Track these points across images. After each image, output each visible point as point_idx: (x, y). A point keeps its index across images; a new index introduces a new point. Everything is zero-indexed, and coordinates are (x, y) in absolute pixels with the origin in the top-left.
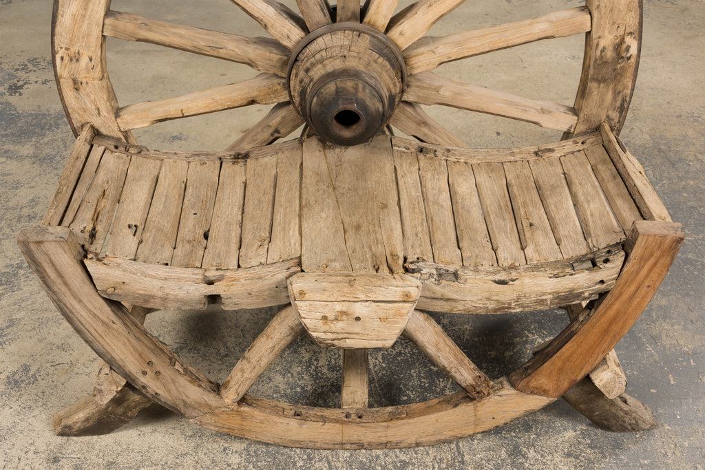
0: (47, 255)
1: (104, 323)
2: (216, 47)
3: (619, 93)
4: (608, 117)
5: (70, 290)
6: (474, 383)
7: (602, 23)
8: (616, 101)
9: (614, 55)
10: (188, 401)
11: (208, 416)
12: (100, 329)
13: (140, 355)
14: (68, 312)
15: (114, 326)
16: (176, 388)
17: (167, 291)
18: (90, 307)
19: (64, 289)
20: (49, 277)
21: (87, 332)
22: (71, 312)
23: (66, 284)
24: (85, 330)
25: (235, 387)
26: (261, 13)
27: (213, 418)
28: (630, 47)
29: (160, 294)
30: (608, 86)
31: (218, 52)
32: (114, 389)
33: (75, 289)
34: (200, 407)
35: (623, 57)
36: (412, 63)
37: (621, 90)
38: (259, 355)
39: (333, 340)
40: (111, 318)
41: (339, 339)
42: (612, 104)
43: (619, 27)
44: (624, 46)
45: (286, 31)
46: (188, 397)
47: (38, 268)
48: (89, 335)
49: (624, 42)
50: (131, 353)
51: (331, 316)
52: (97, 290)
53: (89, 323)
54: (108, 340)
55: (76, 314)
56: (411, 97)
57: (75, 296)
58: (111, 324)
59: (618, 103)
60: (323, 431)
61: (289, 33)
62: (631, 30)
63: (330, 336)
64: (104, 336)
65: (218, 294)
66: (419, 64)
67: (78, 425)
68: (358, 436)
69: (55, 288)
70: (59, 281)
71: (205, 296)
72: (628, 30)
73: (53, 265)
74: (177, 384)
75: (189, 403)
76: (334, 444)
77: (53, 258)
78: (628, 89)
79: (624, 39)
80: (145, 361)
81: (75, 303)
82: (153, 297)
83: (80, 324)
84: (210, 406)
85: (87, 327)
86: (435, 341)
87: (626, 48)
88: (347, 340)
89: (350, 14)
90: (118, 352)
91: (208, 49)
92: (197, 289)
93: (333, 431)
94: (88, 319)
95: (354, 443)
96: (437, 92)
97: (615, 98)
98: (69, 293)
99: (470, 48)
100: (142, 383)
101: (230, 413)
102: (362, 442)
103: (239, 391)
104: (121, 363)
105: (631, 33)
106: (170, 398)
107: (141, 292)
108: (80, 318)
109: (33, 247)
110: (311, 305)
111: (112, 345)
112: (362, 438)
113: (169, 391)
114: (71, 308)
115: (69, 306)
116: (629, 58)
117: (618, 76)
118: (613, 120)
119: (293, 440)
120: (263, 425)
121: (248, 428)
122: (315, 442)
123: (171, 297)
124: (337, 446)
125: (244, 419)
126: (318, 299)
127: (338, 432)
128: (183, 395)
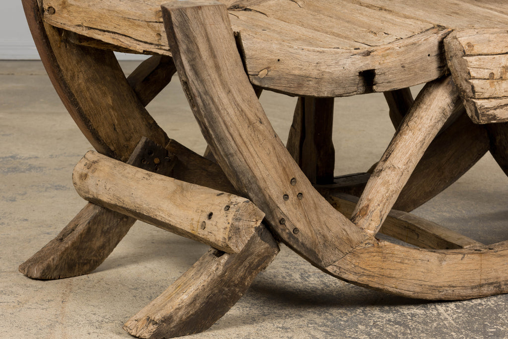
0: (203, 25)
1: (250, 124)
5: (220, 75)
10: (329, 236)
11: (348, 257)
12: (245, 132)
13: (284, 169)
14: (214, 109)
15: (261, 127)
16: (318, 218)
17: (323, 68)
18: (239, 99)
19: (214, 75)
20: (201, 58)
21: (231, 139)
22: (218, 109)
23: (217, 67)
24: (228, 135)
25: (379, 208)
27: (354, 261)
29: (314, 73)
32: (253, 224)
33: (225, 74)
34: (341, 244)
38: (407, 155)
39: (495, 109)
40: (258, 115)
41: (501, 107)
46: (329, 230)
47: (190, 46)
48: (233, 143)
50: (275, 168)
51: (497, 73)
52: (248, 75)
53: (235, 124)
54: (251, 149)
55: (222, 111)
57: (224, 84)
58: (258, 124)
60: (461, 267)
63: (494, 103)
64: (248, 143)
65: (373, 68)
67: (180, 313)
68: (496, 271)
69: (205, 76)
70: (210, 63)
71: (360, 73)
73: (208, 40)
74: (319, 211)
75: (330, 238)
76: (472, 288)
77: (209, 30)
80: (288, 177)
81: (223, 95)
82: (307, 78)
83: (224, 128)
84: (350, 241)
85: (232, 130)
90: (261, 166)
92: (353, 63)
93: (471, 266)
94: (235, 119)
95: (492, 284)
98: (218, 80)
100: (282, 213)
101: (372, 250)
102: (499, 280)
103: (383, 213)
104: (262, 184)
106: (310, 234)
107: (297, 72)
108: (227, 119)
109: (189, 13)
110: (480, 59)
111: (256, 156)
112: (500, 274)
113: (309, 223)
114: (218, 104)
115: (216, 100)
119: (432, 286)
120: (403, 266)
121: (387, 272)
122: (453, 287)
123: (326, 76)
124: (475, 290)
125: (385, 258)
126: (485, 52)
127: (477, 267)
128: (324, 227)
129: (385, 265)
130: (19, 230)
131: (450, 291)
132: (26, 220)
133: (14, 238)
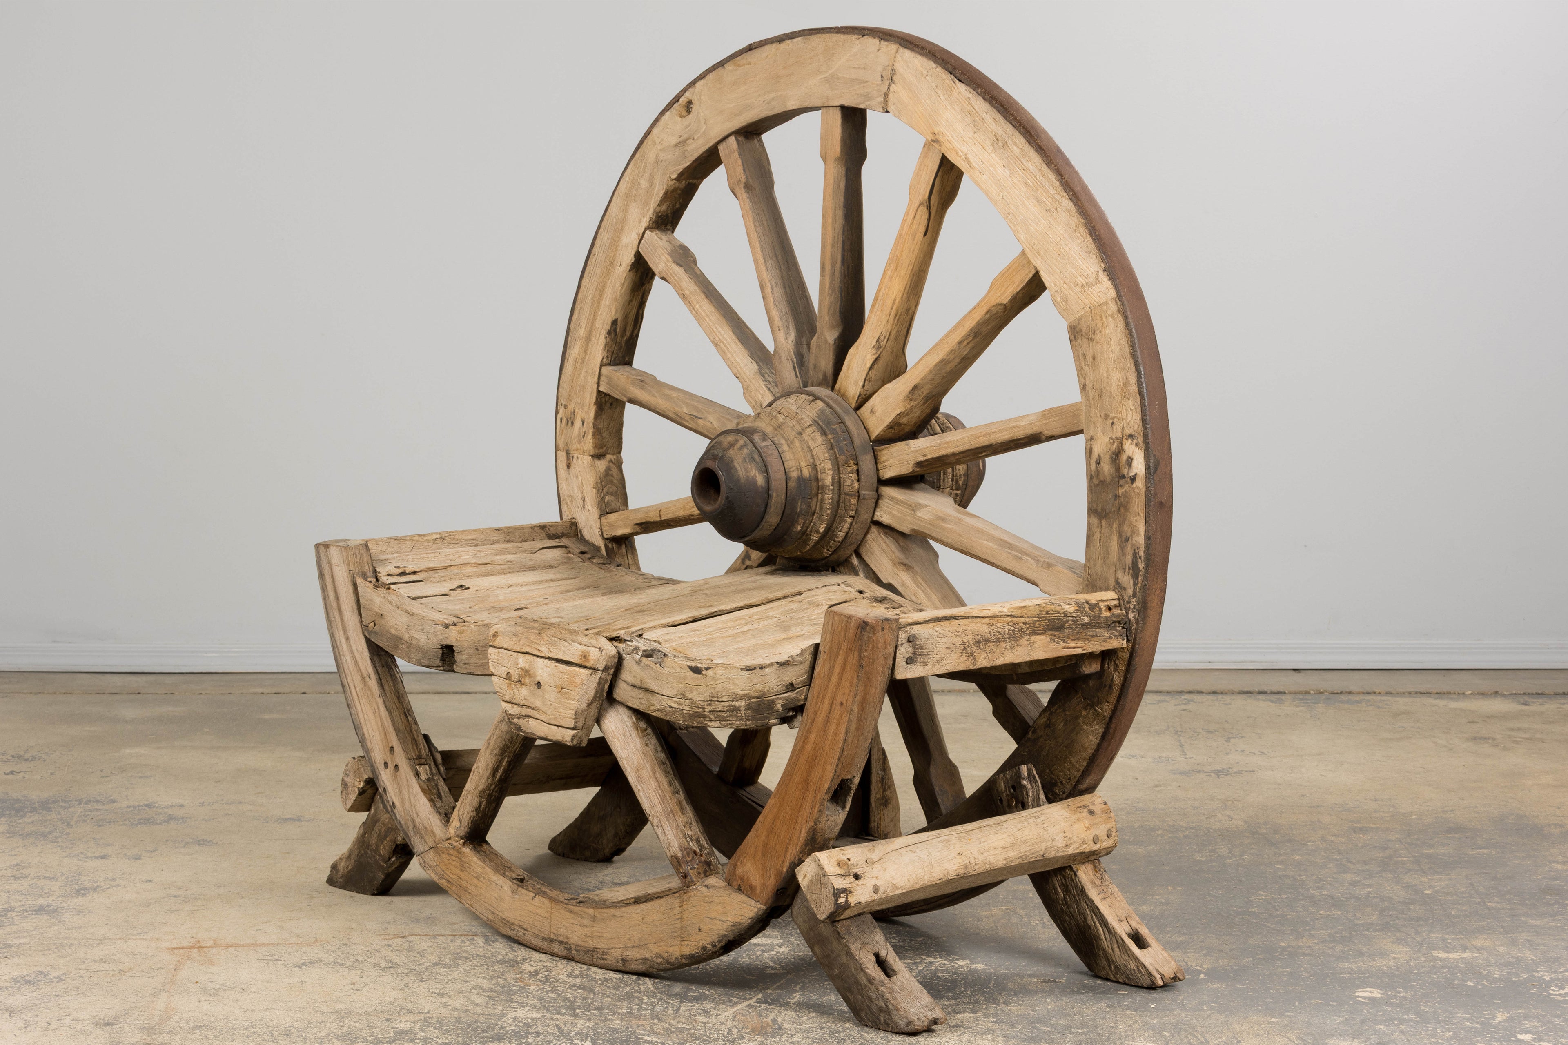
1: (363, 678)
2: (695, 416)
3: (1127, 539)
4: (1117, 582)
6: (679, 855)
7: (1092, 415)
8: (1124, 555)
9: (1113, 471)
11: (431, 852)
12: (359, 684)
15: (370, 684)
16: (410, 800)
17: (412, 632)
18: (354, 649)
19: (338, 617)
21: (349, 689)
22: (339, 654)
23: (340, 612)
24: (347, 684)
28: (1132, 459)
29: (406, 636)
30: (1110, 525)
31: (696, 423)
32: (357, 782)
33: (345, 619)
34: (427, 835)
35: (1123, 477)
37: (1129, 535)
40: (368, 669)
42: (1119, 559)
43: (1114, 424)
44: (1124, 458)
48: (349, 692)
49: (1123, 450)
50: (379, 731)
51: (515, 675)
52: (362, 626)
53: (351, 675)
54: (363, 706)
55: (343, 658)
56: (885, 515)
57: (344, 630)
58: (368, 680)
59: (1129, 559)
62: (1131, 431)
63: (515, 709)
64: (360, 699)
65: (451, 643)
69: (332, 617)
70: (335, 605)
71: (442, 646)
72: (1127, 431)
73: (334, 581)
74: (410, 790)
75: (417, 824)
76: (542, 939)
78: (1139, 535)
79: (1122, 444)
80: (388, 746)
83: (345, 676)
84: (434, 835)
85: (349, 680)
87: (1127, 460)
90: (369, 724)
91: (688, 418)
92: (436, 634)
93: (543, 913)
95: (562, 943)
96: (913, 510)
97: (1122, 548)
100: (383, 781)
101: (451, 852)
102: (569, 942)
104: (369, 744)
105: (1131, 436)
107: (393, 631)
109: (322, 552)
110: (499, 653)
111: (366, 715)
113: (403, 800)
116: (1133, 479)
117: (1122, 509)
118: (1125, 589)
119: (504, 919)
120: (480, 884)
121: (465, 884)
122: (526, 929)
123: (414, 642)
124: (545, 943)
125: (463, 868)
126: (507, 646)
127: (547, 915)
128: (414, 809)
129: (462, 874)
131: (521, 933)
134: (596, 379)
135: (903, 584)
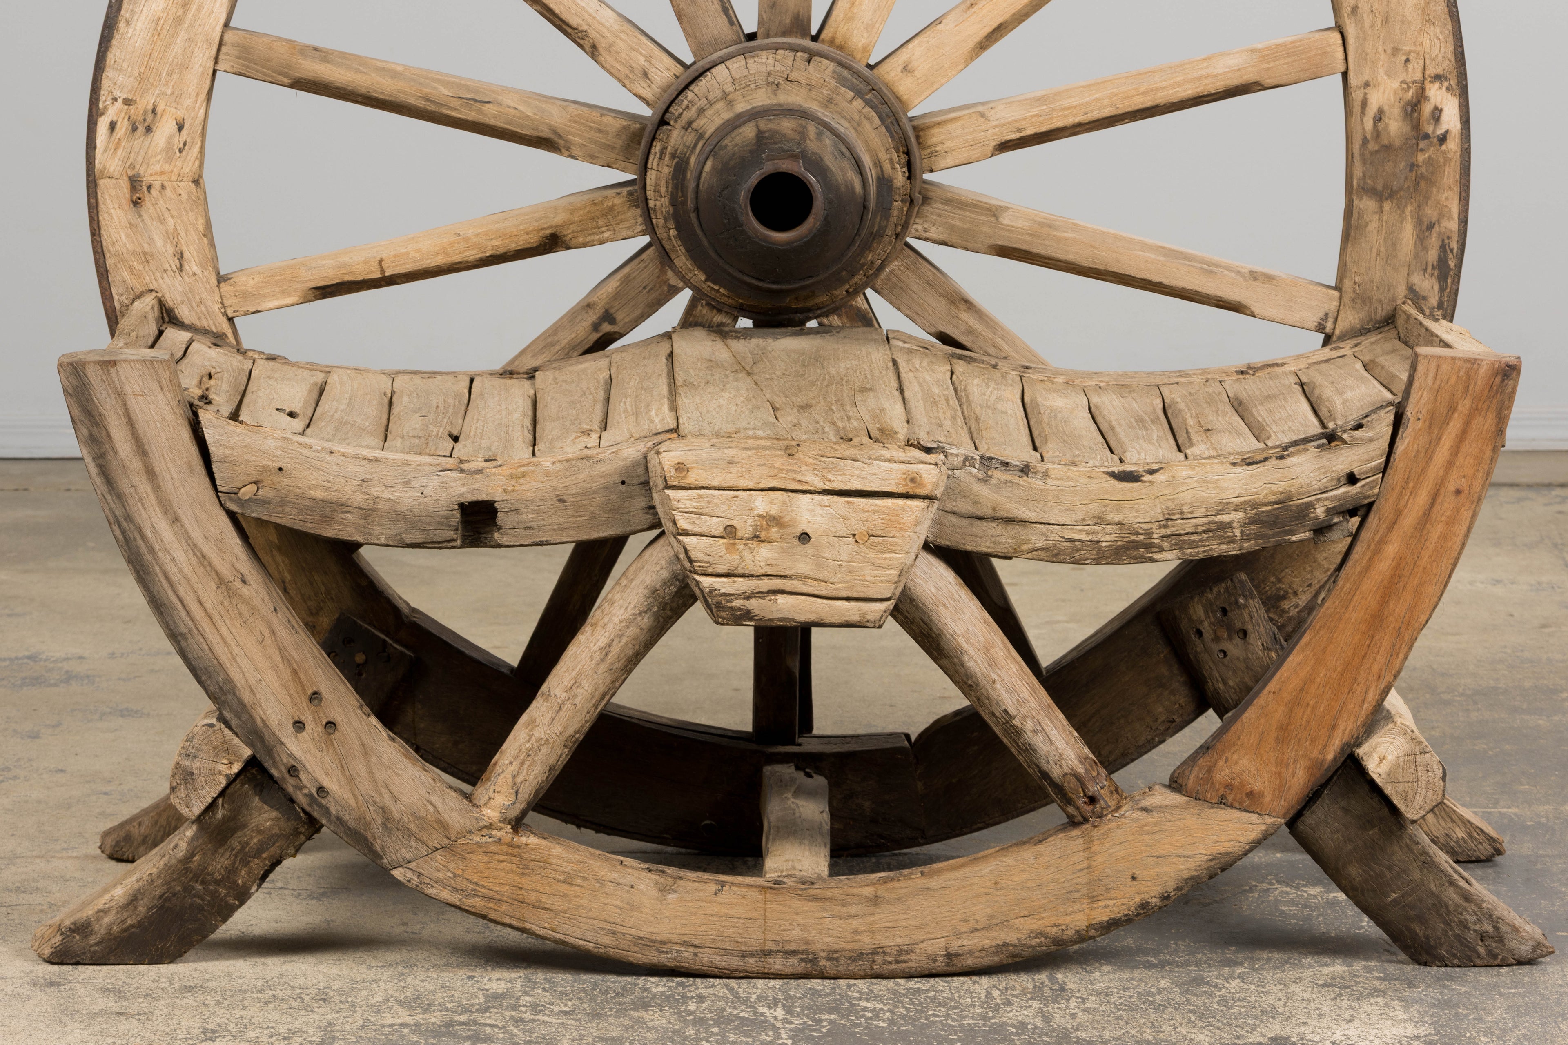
0: (120, 395)
1: (222, 582)
2: (475, 101)
3: (1431, 227)
4: (1411, 289)
5: (157, 488)
6: (1081, 769)
7: (1369, 51)
8: (1425, 249)
9: (1407, 129)
10: (395, 810)
11: (439, 856)
12: (211, 595)
13: (295, 673)
14: (143, 549)
15: (245, 590)
16: (370, 773)
17: (376, 490)
18: (196, 535)
19: (144, 487)
20: (116, 453)
21: (180, 606)
22: (151, 550)
23: (150, 473)
24: (174, 599)
25: (511, 768)
26: (586, 16)
27: (452, 866)
28: (1441, 110)
29: (358, 499)
30: (1401, 208)
31: (480, 111)
32: (222, 768)
33: (168, 487)
34: (422, 829)
35: (1427, 136)
36: (933, 140)
37: (1434, 220)
38: (574, 674)
39: (748, 598)
40: (238, 566)
41: (762, 595)
42: (1416, 256)
43: (1407, 60)
44: (1427, 109)
45: (642, 60)
46: (396, 800)
47: (95, 431)
48: (183, 614)
49: (1427, 99)
50: (274, 668)
51: (745, 527)
52: (217, 491)
53: (188, 580)
54: (224, 630)
55: (161, 554)
56: (933, 229)
57: (165, 505)
58: (238, 584)
59: (1433, 255)
60: (715, 909)
61: (646, 64)
62: (1439, 71)
63: (741, 585)
64: (216, 617)
65: (489, 498)
66: (948, 144)
67: (107, 920)
68: (803, 927)
69: (124, 485)
70: (135, 464)
71: (462, 506)
72: (1431, 71)
73: (131, 422)
74: (374, 759)
75: (396, 815)
76: (744, 955)
77: (132, 403)
78: (1450, 218)
79: (1423, 89)
80: (304, 689)
81: (163, 526)
82: (341, 506)
83: (166, 585)
84: (444, 826)
85: (181, 590)
86: (982, 639)
87: (1433, 112)
88: (781, 598)
89: (788, 21)
90: (244, 663)
91: (456, 103)
92: (443, 486)
93: (739, 911)
94: (188, 570)
95: (794, 953)
96: (994, 216)
97: (1421, 241)
98: (152, 497)
99: (1069, 108)
100: (291, 755)
101: (494, 848)
102: (812, 948)
103: (519, 779)
104: (246, 697)
105: (1438, 78)
106: (352, 802)
107: (318, 494)
108: (172, 570)
109: (93, 374)
110: (700, 497)
111: (233, 644)
112: (813, 935)
113: (351, 780)
114: (152, 540)
115: (148, 532)
116: (1443, 139)
117: (1423, 184)
118: (1424, 298)
119: (641, 938)
120: (571, 891)
121: (533, 897)
122: (695, 946)
123: (382, 506)
124: (751, 960)
125: (526, 869)
126: (715, 482)
127: (754, 915)
128: (384, 791)
129: (525, 882)
130: (48, 788)
131: (686, 954)
132: (62, 771)
133: (39, 802)
134: (214, 50)
135: (970, 331)
